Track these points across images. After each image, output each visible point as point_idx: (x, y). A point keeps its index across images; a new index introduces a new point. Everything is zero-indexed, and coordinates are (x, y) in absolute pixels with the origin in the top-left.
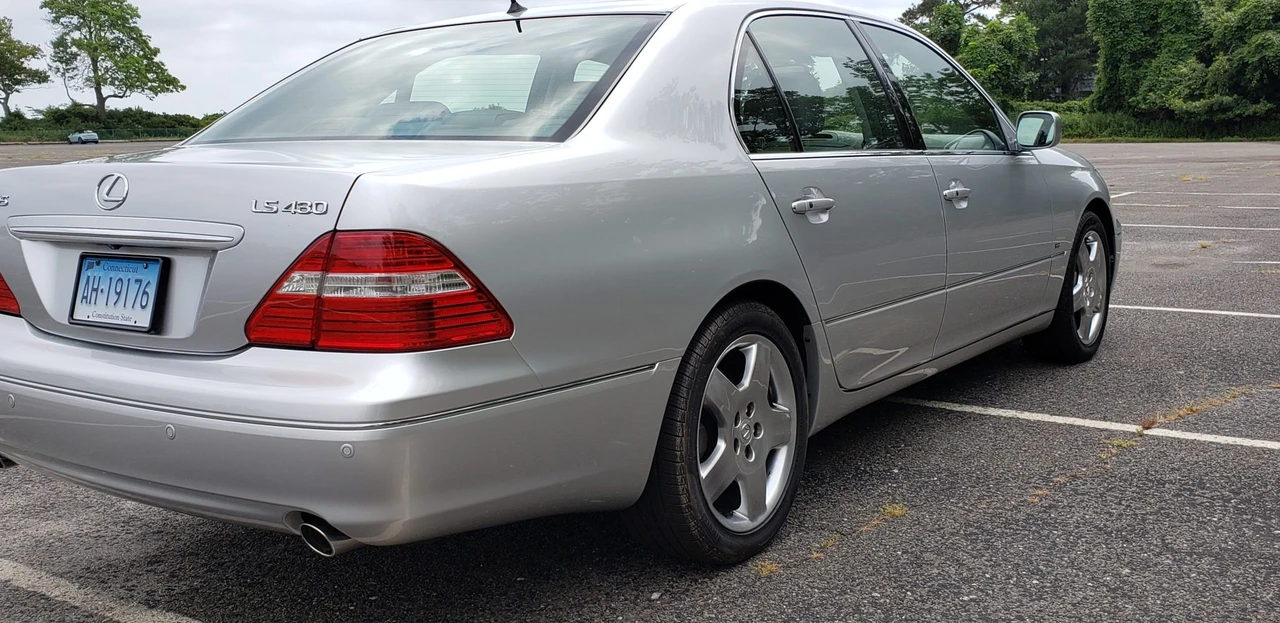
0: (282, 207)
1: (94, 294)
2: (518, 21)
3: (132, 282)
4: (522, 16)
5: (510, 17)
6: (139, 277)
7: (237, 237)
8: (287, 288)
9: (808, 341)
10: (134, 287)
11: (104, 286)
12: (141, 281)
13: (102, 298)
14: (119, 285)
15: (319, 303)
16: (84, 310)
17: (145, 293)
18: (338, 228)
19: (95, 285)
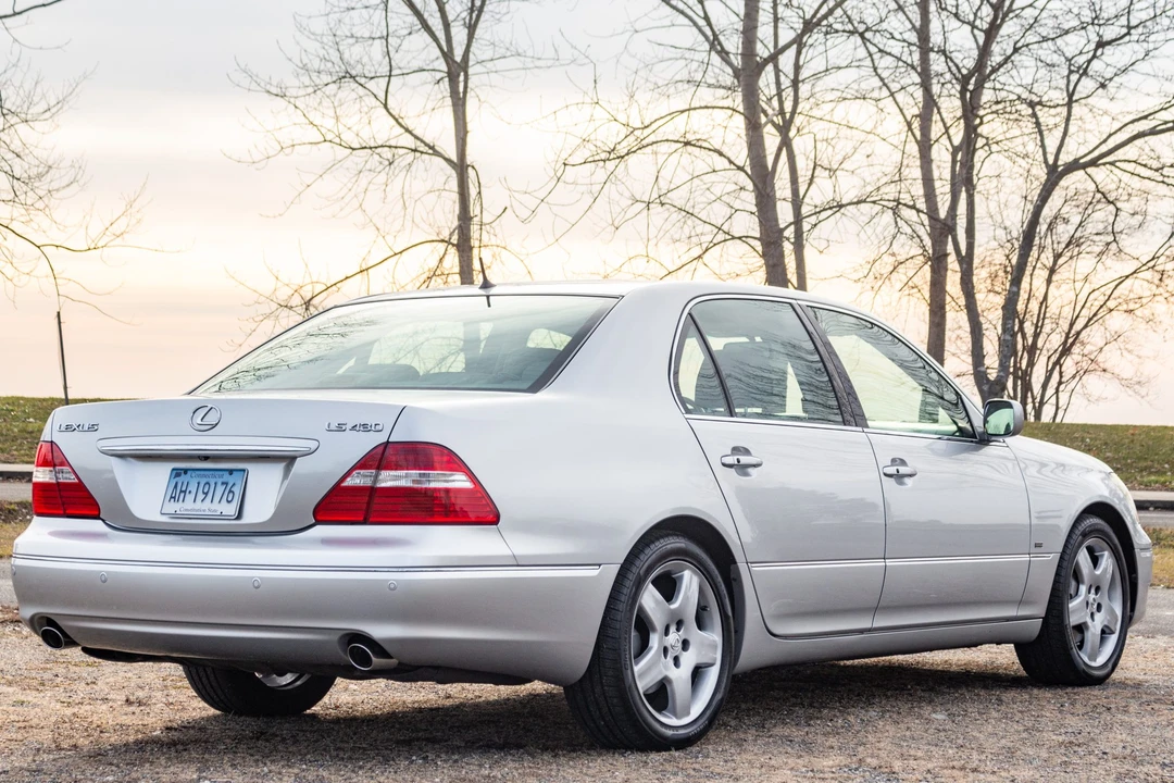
0: (349, 426)
1: (182, 495)
2: (488, 297)
3: (219, 484)
4: (491, 293)
5: (482, 292)
6: (224, 480)
7: (313, 448)
8: (349, 482)
9: (735, 580)
10: (220, 489)
11: (193, 487)
12: (227, 484)
13: (190, 498)
14: (207, 486)
15: (372, 491)
16: (172, 507)
17: (230, 491)
18: (388, 442)
19: (184, 489)
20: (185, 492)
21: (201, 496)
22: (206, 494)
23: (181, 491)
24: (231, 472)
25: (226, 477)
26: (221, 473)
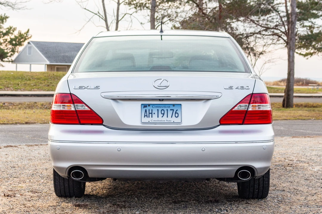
1: (150, 115)
2: (161, 36)
4: (163, 34)
7: (220, 96)
10: (170, 112)
11: (155, 111)
12: (173, 110)
13: (155, 116)
14: (163, 111)
15: (246, 112)
16: (146, 120)
17: (176, 113)
18: (253, 93)
19: (150, 112)
20: (152, 113)
21: (160, 115)
22: (164, 114)
23: (149, 113)
24: (174, 105)
25: (172, 108)
26: (169, 106)
